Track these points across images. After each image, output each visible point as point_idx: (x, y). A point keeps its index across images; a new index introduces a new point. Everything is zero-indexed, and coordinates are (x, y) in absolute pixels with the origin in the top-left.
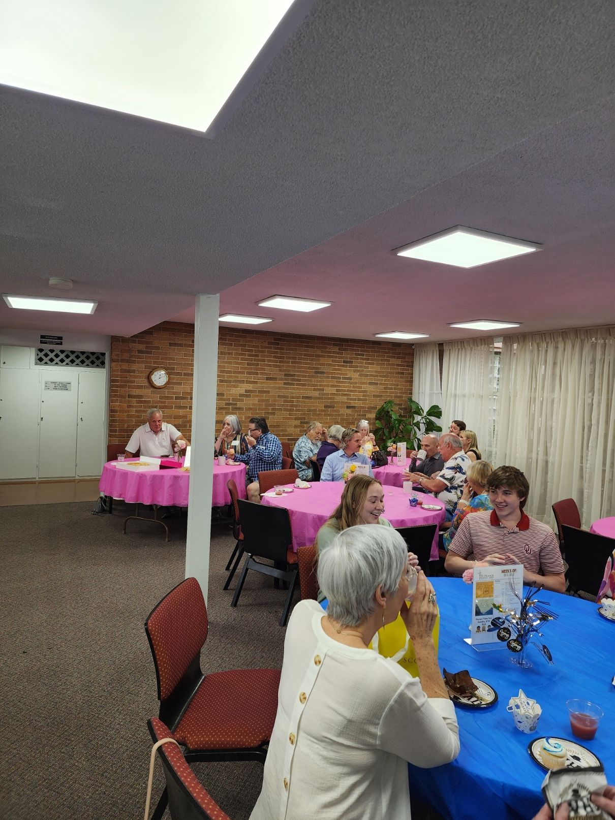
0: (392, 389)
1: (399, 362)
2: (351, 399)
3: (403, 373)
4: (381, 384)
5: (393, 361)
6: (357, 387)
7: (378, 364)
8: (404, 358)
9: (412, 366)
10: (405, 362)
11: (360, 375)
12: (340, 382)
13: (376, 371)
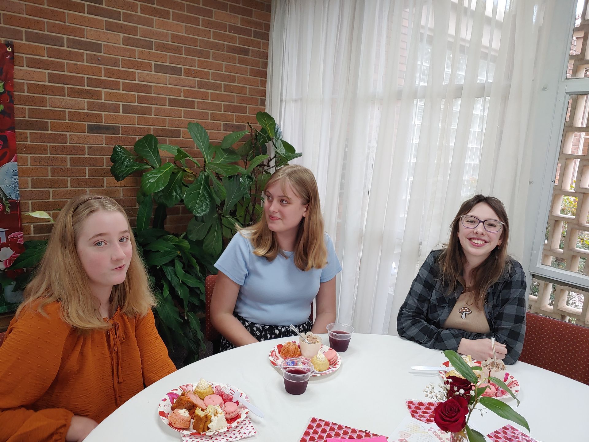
0: (218, 87)
1: (237, 20)
2: (102, 107)
3: (245, 52)
4: (188, 73)
5: (220, 16)
6: (119, 75)
7: (178, 18)
8: (250, 14)
9: (266, 36)
11: (126, 41)
12: (59, 54)
13: (175, 38)
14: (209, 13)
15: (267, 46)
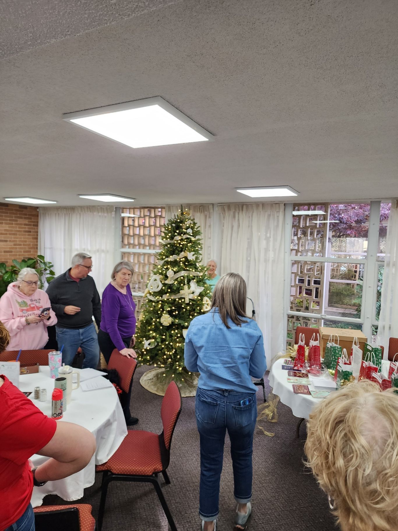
0: (20, 245)
1: (26, 222)
3: (30, 232)
4: (10, 241)
5: (20, 221)
7: (6, 224)
8: (31, 219)
9: (37, 226)
10: (31, 222)
13: (5, 230)
14: (17, 221)
15: (37, 229)
